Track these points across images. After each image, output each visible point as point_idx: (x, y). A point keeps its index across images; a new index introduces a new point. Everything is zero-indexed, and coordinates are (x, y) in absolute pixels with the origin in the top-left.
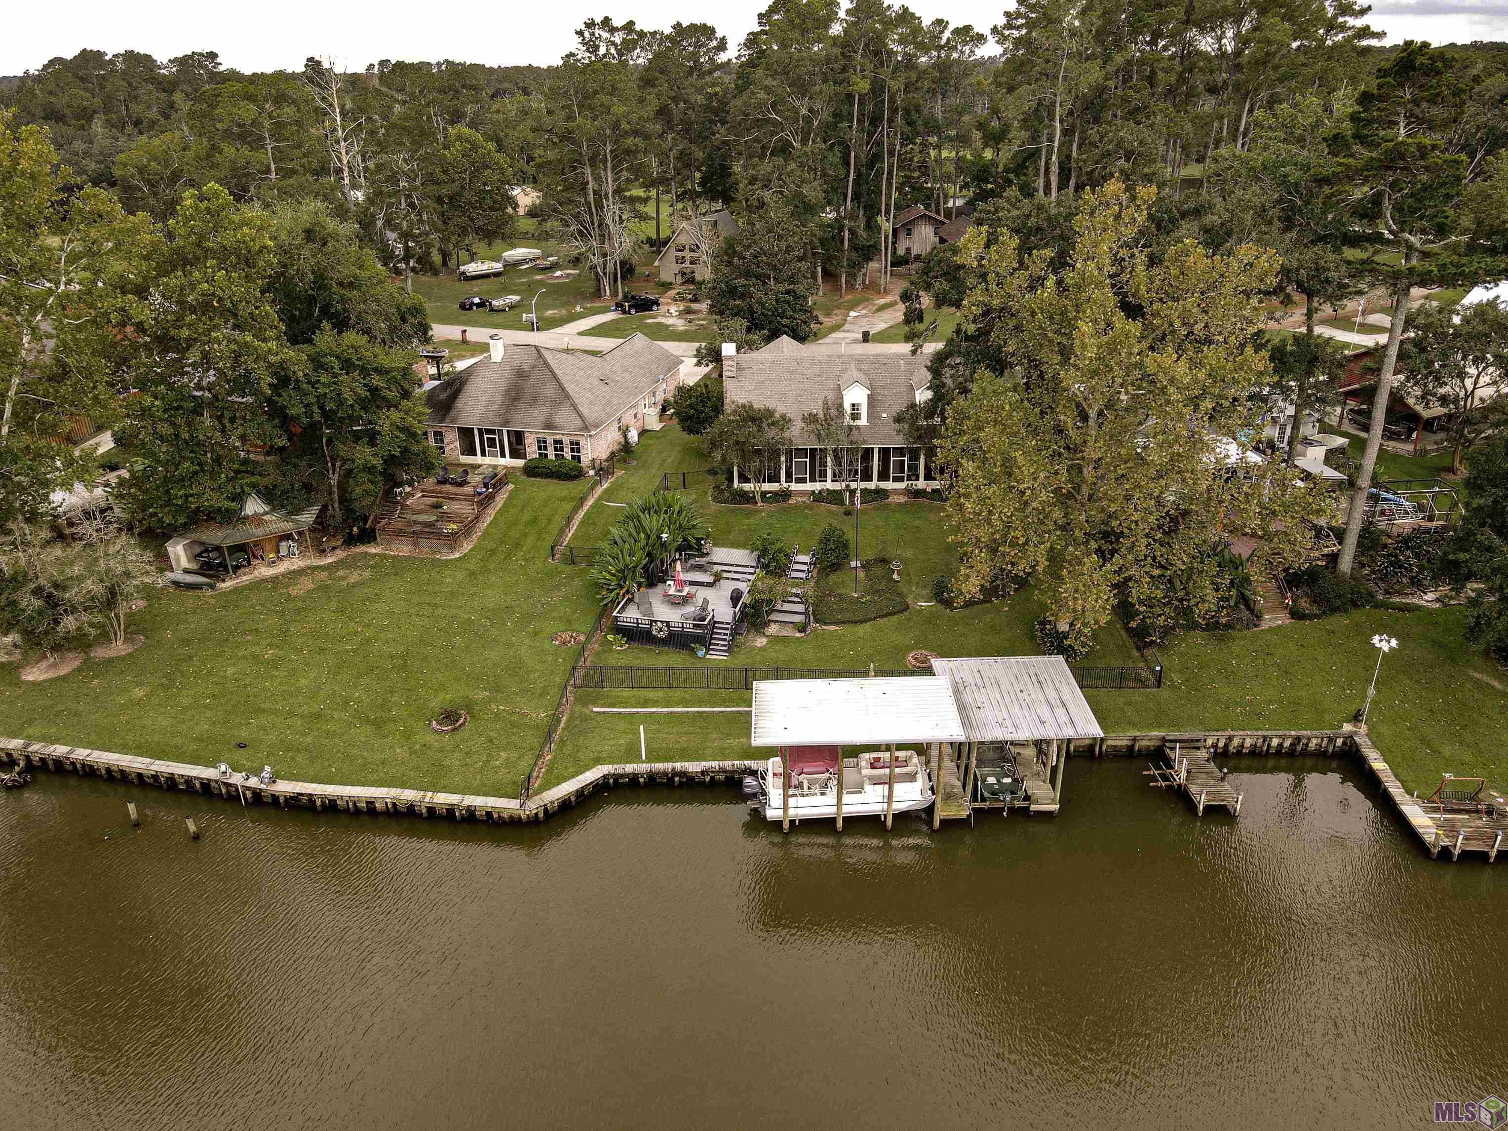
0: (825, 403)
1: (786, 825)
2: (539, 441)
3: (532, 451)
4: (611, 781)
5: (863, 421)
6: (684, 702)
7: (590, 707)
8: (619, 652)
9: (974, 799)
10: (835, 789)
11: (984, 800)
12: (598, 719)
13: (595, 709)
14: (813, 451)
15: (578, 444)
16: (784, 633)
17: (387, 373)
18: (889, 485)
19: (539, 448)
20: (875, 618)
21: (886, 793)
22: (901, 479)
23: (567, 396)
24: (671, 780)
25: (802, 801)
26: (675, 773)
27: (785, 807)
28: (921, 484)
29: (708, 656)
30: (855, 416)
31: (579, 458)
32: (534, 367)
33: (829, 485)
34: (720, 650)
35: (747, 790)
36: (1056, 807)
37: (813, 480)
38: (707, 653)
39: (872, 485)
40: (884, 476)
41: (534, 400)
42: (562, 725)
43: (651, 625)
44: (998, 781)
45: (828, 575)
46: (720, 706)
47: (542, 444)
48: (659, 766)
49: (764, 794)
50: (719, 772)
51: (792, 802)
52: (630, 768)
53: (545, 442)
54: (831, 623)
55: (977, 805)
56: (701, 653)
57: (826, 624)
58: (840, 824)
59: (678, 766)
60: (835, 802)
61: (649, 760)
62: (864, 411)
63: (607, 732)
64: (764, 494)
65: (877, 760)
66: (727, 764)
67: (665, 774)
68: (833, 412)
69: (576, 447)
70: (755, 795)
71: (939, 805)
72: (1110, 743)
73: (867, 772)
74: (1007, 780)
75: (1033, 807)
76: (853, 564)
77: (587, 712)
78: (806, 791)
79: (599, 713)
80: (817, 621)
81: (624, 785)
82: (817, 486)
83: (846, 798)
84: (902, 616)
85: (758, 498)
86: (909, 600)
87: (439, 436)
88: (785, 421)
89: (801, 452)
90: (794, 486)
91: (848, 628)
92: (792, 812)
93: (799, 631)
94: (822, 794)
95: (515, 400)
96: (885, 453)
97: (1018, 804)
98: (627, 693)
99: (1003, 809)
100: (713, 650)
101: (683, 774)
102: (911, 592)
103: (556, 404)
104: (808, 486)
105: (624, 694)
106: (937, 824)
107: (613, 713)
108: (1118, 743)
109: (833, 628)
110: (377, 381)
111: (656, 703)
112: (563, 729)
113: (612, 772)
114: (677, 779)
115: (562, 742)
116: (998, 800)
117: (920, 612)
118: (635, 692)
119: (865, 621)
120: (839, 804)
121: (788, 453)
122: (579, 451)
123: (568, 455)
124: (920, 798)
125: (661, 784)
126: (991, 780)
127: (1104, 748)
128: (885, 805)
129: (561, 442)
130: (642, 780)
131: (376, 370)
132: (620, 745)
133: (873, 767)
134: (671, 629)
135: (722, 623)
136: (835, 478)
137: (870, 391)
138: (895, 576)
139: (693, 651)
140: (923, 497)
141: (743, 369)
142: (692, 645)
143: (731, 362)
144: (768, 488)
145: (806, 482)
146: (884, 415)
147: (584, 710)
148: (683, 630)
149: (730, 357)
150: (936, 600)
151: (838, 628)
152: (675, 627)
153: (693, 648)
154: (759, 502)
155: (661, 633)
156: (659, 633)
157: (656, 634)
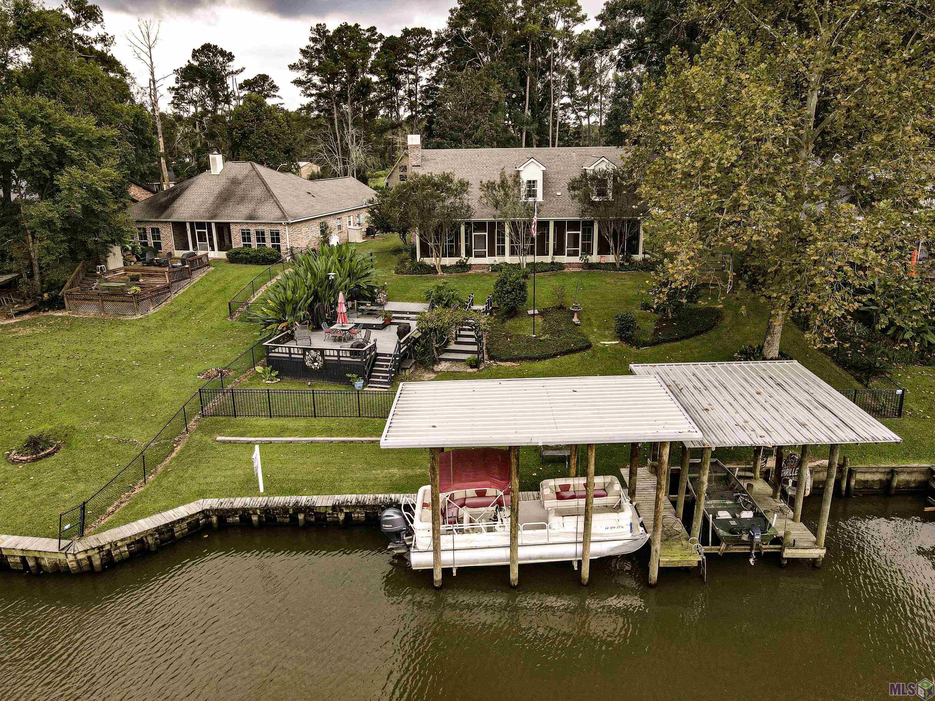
0: (502, 174)
1: (438, 576)
2: (243, 233)
3: (237, 242)
4: (214, 519)
5: (540, 198)
6: (328, 431)
7: (215, 436)
9: (704, 541)
10: (507, 523)
11: (717, 541)
12: (220, 449)
13: (219, 438)
14: (492, 224)
15: (278, 234)
16: (455, 369)
17: (73, 134)
18: (564, 259)
19: (244, 240)
20: (555, 355)
21: (581, 529)
22: (575, 254)
23: (272, 195)
24: (294, 518)
25: (461, 540)
26: (298, 509)
27: (436, 550)
28: (595, 258)
29: (366, 389)
30: (532, 193)
31: (279, 247)
32: (247, 176)
33: (508, 259)
34: (380, 383)
35: (387, 527)
36: (819, 553)
37: (491, 254)
38: (364, 385)
39: (547, 259)
40: (559, 251)
41: (242, 200)
42: (174, 455)
43: (304, 354)
44: (734, 517)
45: (504, 321)
47: (246, 236)
48: (279, 500)
49: (410, 532)
50: (355, 506)
51: (445, 541)
52: (239, 502)
53: (249, 234)
54: (507, 360)
55: (711, 549)
56: (359, 384)
57: (502, 361)
58: (514, 574)
59: (303, 500)
60: (507, 541)
61: (268, 492)
62: (539, 188)
64: (444, 268)
65: (566, 488)
66: (368, 498)
67: (285, 509)
68: (510, 182)
69: (276, 237)
70: (397, 534)
71: (657, 546)
72: (859, 477)
73: (552, 503)
74: (747, 515)
75: (788, 553)
76: (531, 312)
77: (210, 441)
78: (466, 525)
79: (224, 442)
80: (491, 358)
81: (233, 525)
82: (497, 260)
83: (524, 536)
84: (585, 354)
85: (439, 270)
86: (592, 338)
87: (156, 233)
88: (464, 186)
89: (480, 226)
90: (473, 261)
91: (525, 364)
92: (446, 558)
93: (472, 367)
94: (490, 530)
95: (225, 200)
96: (559, 225)
97: (768, 548)
98: (264, 422)
99: (748, 556)
100: (373, 382)
101: (309, 509)
102: (593, 333)
103: (260, 201)
104: (488, 260)
106: (654, 574)
107: (240, 443)
108: (869, 477)
109: (508, 364)
110: (60, 139)
111: (295, 432)
112: (174, 459)
113: (215, 506)
114: (301, 517)
115: (166, 473)
116: (739, 542)
117: (604, 349)
119: (545, 358)
120: (513, 545)
121: (468, 224)
122: (278, 240)
123: (269, 244)
124: (629, 536)
125: (282, 524)
126: (724, 515)
127: (853, 483)
128: (580, 548)
129: (263, 234)
130: (255, 518)
131: (62, 131)
132: (237, 476)
133: (560, 497)
134: (326, 358)
135: (385, 355)
136: (513, 252)
137: (544, 169)
138: (575, 320)
139: (349, 383)
140: (597, 269)
141: (428, 160)
142: (349, 375)
143: (417, 153)
144: (449, 261)
145: (485, 256)
146: (559, 194)
147: (205, 438)
148: (339, 359)
149: (416, 146)
150: (621, 339)
151: (514, 364)
152: (330, 356)
153: (350, 378)
154: (440, 273)
155: (316, 364)
156: (313, 363)
157: (310, 365)
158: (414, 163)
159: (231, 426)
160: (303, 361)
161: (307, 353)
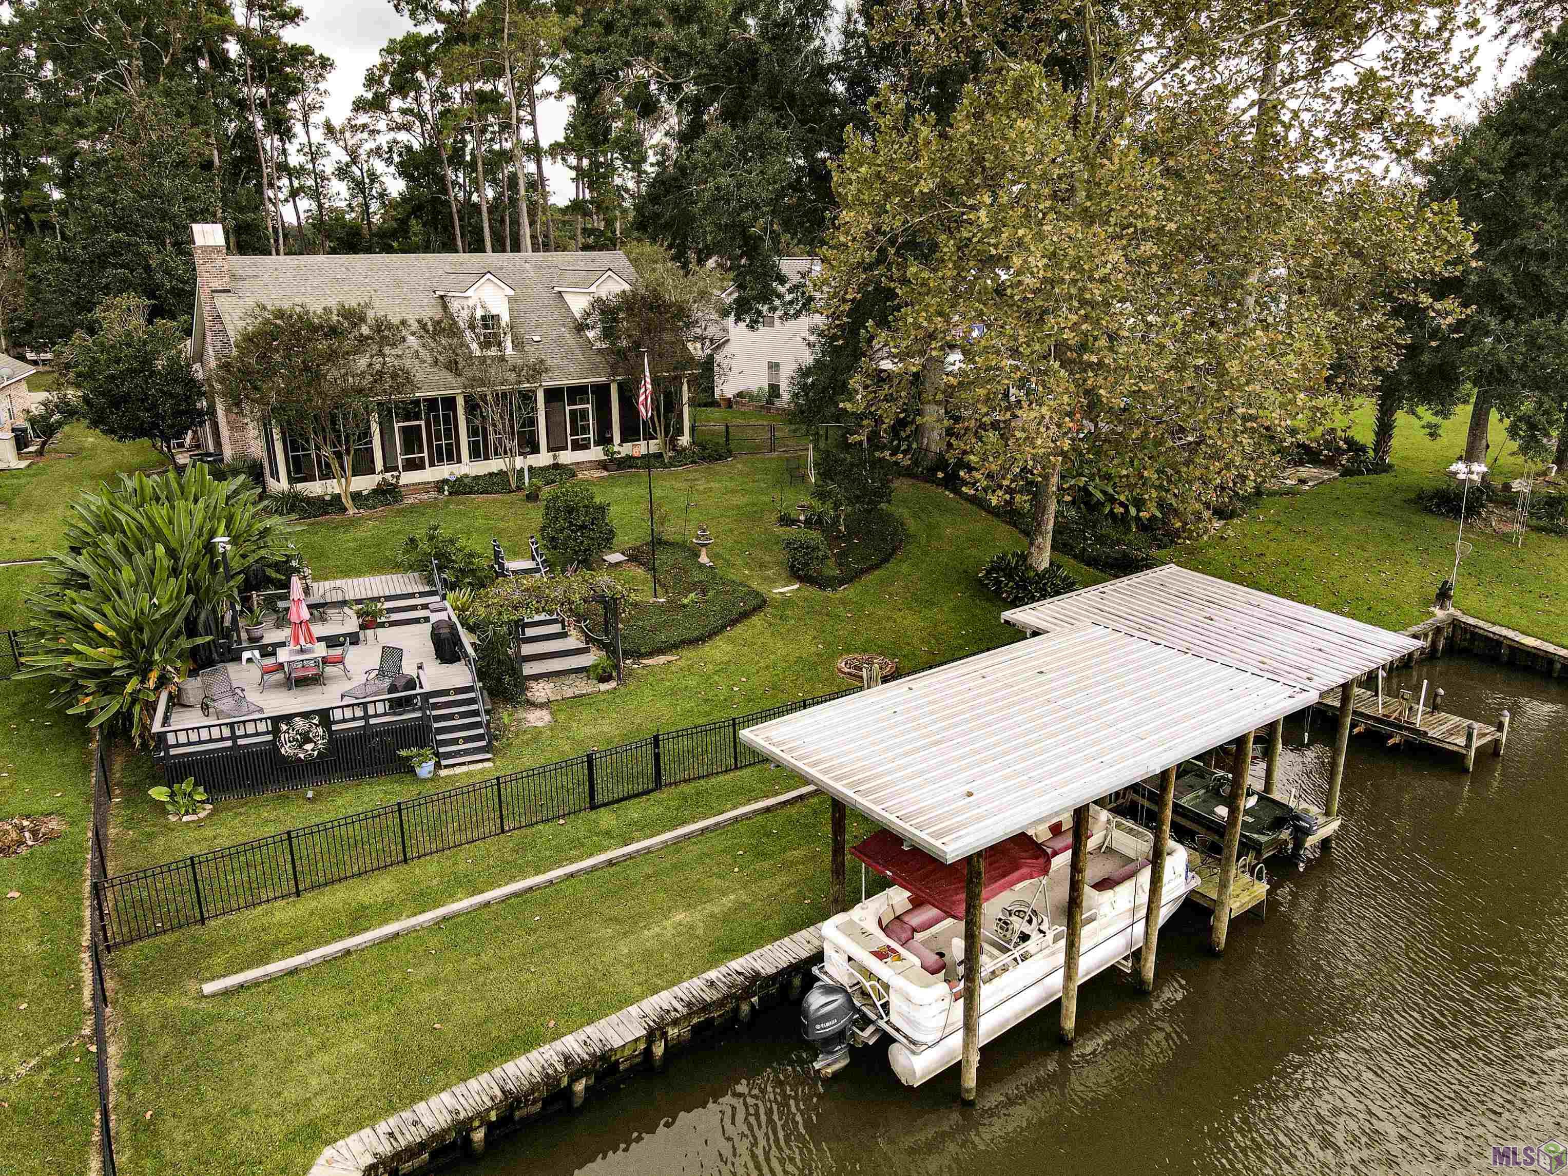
5: (508, 348)
7: (192, 986)
8: (199, 824)
13: (209, 988)
14: (432, 402)
16: (572, 690)
18: (567, 457)
22: (585, 445)
26: (574, 1068)
28: (621, 448)
29: (443, 773)
30: (490, 341)
33: (467, 467)
34: (467, 752)
35: (828, 1027)
37: (435, 461)
38: (438, 766)
39: (543, 458)
40: (557, 443)
42: (115, 1073)
43: (276, 731)
46: (558, 864)
52: (432, 1113)
54: (655, 653)
56: (425, 769)
57: (643, 658)
62: (505, 329)
63: (286, 1037)
64: (356, 497)
66: (696, 988)
67: (547, 1081)
76: (611, 559)
77: (185, 1002)
79: (227, 993)
82: (445, 471)
84: (766, 616)
85: (347, 502)
88: (387, 332)
89: (409, 408)
90: (404, 476)
91: (689, 655)
93: (602, 680)
94: (1024, 956)
96: (553, 395)
100: (449, 755)
104: (430, 474)
105: (278, 916)
107: (271, 979)
109: (661, 659)
111: (387, 909)
112: (126, 1083)
113: (385, 1148)
115: (147, 1128)
117: (790, 602)
118: (310, 903)
119: (711, 639)
121: (385, 407)
130: (481, 1135)
132: (359, 1058)
134: (334, 728)
135: (445, 693)
136: (475, 454)
137: (512, 293)
138: (704, 559)
139: (407, 769)
140: (630, 467)
141: (242, 278)
142: (403, 753)
143: (219, 263)
144: (364, 484)
145: (422, 467)
146: (537, 338)
147: (170, 1002)
148: (367, 722)
149: (215, 249)
150: (801, 579)
151: (670, 658)
152: (344, 721)
153: (409, 758)
154: (351, 511)
155: (309, 747)
156: (300, 746)
157: (291, 752)
158: (216, 284)
159: (213, 946)
160: (274, 747)
161: (284, 727)
